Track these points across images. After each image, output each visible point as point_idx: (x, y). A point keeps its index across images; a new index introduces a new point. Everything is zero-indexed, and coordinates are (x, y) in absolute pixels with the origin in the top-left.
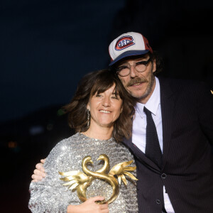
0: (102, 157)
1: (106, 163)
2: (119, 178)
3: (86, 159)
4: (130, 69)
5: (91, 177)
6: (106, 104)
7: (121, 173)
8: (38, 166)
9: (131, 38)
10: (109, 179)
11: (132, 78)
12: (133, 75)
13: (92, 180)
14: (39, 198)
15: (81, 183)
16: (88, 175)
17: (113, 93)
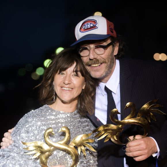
0: (64, 129)
1: (67, 135)
2: (79, 149)
3: (48, 131)
4: (89, 51)
5: (52, 148)
6: (67, 82)
7: (81, 144)
8: (6, 134)
9: (95, 22)
10: (69, 149)
11: (90, 59)
12: (92, 57)
13: (54, 150)
14: (5, 164)
15: (42, 153)
16: (50, 145)
17: (74, 71)
